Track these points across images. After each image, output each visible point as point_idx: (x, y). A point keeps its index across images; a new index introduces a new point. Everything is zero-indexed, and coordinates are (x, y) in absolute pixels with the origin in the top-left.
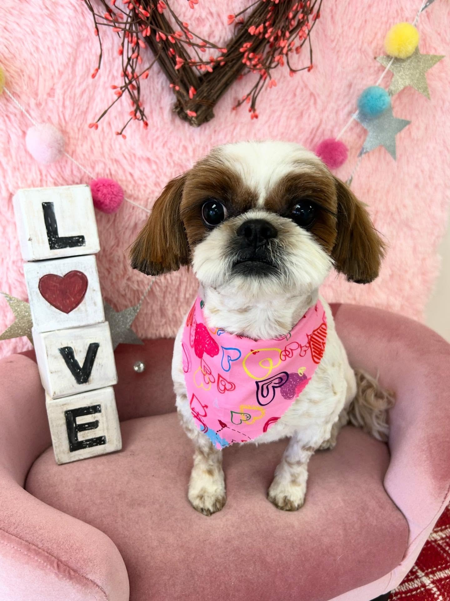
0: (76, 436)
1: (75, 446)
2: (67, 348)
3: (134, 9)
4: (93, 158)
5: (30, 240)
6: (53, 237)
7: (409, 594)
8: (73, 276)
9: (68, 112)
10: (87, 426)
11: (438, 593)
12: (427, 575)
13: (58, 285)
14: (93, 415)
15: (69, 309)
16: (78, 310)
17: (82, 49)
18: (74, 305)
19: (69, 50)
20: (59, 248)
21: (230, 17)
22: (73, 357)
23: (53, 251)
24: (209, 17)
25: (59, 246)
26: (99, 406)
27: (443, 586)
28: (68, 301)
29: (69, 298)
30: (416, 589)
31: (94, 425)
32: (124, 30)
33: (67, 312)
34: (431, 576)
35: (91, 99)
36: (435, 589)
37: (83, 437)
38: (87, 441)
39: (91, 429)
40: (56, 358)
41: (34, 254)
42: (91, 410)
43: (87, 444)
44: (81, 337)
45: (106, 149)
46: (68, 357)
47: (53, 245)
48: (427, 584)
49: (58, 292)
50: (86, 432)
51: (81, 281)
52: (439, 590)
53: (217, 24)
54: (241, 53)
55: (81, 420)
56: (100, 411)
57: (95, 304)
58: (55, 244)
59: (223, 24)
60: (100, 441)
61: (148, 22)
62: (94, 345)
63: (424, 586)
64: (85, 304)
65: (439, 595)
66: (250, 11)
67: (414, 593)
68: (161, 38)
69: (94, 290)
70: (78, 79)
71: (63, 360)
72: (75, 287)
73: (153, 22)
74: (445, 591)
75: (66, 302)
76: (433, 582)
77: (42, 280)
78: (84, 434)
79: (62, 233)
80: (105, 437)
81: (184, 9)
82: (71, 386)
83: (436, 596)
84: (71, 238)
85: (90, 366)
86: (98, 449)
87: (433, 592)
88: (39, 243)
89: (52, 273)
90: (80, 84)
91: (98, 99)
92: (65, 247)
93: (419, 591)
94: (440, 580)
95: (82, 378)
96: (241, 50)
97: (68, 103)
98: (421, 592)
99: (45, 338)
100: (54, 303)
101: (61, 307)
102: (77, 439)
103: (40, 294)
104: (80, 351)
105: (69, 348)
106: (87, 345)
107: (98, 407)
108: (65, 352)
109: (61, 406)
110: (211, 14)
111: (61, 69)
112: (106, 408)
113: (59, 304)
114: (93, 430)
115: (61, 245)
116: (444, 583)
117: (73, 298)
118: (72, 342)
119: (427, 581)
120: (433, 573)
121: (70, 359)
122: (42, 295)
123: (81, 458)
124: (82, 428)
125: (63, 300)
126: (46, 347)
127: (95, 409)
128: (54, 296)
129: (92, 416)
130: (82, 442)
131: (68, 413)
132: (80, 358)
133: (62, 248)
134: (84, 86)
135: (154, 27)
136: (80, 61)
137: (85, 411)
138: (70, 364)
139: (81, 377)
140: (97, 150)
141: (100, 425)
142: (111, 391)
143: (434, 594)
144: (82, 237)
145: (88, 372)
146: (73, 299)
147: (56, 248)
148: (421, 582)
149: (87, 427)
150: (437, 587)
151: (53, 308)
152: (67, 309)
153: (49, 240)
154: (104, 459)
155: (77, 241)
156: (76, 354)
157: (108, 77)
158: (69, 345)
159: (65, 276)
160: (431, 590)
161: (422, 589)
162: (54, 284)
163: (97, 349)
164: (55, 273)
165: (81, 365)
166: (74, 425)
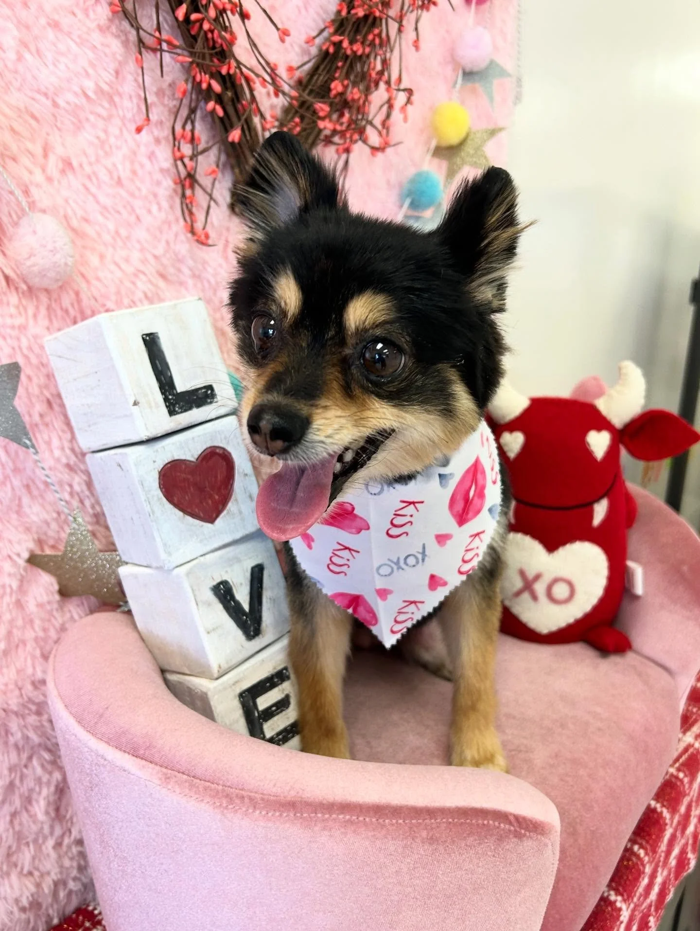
0: (264, 731)
2: (221, 583)
5: (135, 404)
6: (170, 395)
8: (210, 458)
10: (274, 708)
13: (189, 477)
14: (280, 687)
15: (214, 515)
16: (228, 513)
18: (220, 508)
20: (181, 412)
22: (233, 597)
23: (174, 417)
25: (180, 408)
26: (285, 668)
28: (210, 502)
29: (211, 497)
31: (284, 704)
33: (211, 519)
37: (274, 729)
38: (277, 734)
39: (281, 712)
40: (209, 605)
41: (147, 428)
42: (276, 680)
43: (280, 740)
44: (238, 560)
46: (225, 598)
47: (172, 407)
49: (192, 489)
50: (275, 718)
51: (225, 463)
55: (264, 702)
56: (288, 677)
58: (174, 406)
60: (295, 728)
62: (256, 569)
64: (236, 500)
69: (245, 473)
71: (220, 607)
72: (216, 477)
75: (207, 503)
77: (163, 473)
78: (273, 724)
79: (180, 385)
82: (240, 648)
84: (195, 392)
85: (258, 606)
88: (151, 407)
89: (176, 458)
92: (190, 408)
95: (252, 629)
100: (189, 510)
101: (202, 515)
102: (264, 736)
103: (164, 500)
104: (241, 584)
105: (225, 583)
106: (247, 571)
107: (284, 671)
108: (220, 591)
109: (231, 687)
113: (197, 510)
114: (284, 713)
115: (183, 406)
117: (217, 494)
118: (227, 572)
121: (229, 601)
122: (168, 499)
124: (266, 716)
125: (201, 502)
126: (193, 590)
127: (280, 676)
128: (187, 498)
129: (279, 690)
130: (273, 739)
131: (243, 696)
132: (242, 596)
133: (186, 411)
137: (268, 684)
138: (231, 611)
139: (250, 627)
141: (291, 701)
144: (211, 388)
145: (258, 618)
146: (217, 497)
147: (178, 413)
149: (276, 710)
151: (189, 519)
152: (210, 516)
153: (165, 400)
155: (204, 396)
156: (236, 590)
158: (225, 578)
159: (197, 460)
162: (184, 476)
163: (262, 574)
164: (183, 457)
165: (246, 607)
166: (256, 714)
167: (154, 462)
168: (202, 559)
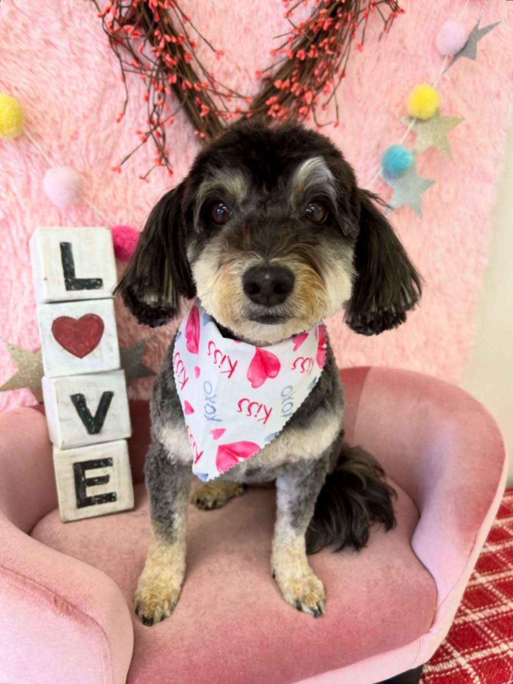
0: (84, 491)
1: (83, 502)
2: (79, 395)
3: (160, 58)
4: (116, 204)
5: (45, 279)
6: (70, 279)
7: (443, 675)
8: (88, 320)
9: (92, 156)
10: (96, 480)
11: (474, 673)
12: (463, 655)
13: (73, 328)
14: (104, 468)
15: (83, 354)
16: (93, 355)
17: (108, 95)
18: (88, 350)
19: (95, 95)
20: (75, 290)
21: (258, 73)
22: (85, 405)
23: (68, 292)
24: (237, 72)
25: (75, 287)
26: (111, 459)
27: (480, 667)
28: (83, 345)
29: (83, 342)
30: (451, 670)
31: (104, 480)
32: (151, 77)
33: (81, 357)
34: (467, 656)
35: (116, 144)
36: (471, 670)
37: (92, 492)
38: (96, 497)
40: (66, 404)
41: (49, 295)
42: (102, 463)
43: (96, 501)
44: (95, 385)
45: (129, 195)
46: (79, 404)
47: (69, 286)
48: (462, 665)
49: (72, 335)
50: (96, 487)
51: (97, 325)
52: (475, 670)
53: (244, 78)
54: (267, 106)
55: (90, 474)
56: (111, 465)
57: (111, 349)
58: (71, 285)
59: (250, 79)
60: (110, 498)
61: (175, 70)
62: (107, 394)
63: (459, 666)
64: (100, 349)
65: (475, 676)
66: (277, 68)
67: (449, 673)
68: (186, 86)
69: (110, 335)
70: (103, 124)
71: (74, 408)
72: (90, 331)
73: (179, 70)
74: (482, 672)
75: (80, 346)
76: (469, 663)
77: (55, 322)
78: (94, 489)
79: (79, 274)
80: (115, 493)
81: (211, 62)
82: (82, 437)
83: (472, 676)
84: (88, 280)
85: (102, 416)
86: (108, 507)
87: (468, 672)
88: (54, 283)
89: (66, 315)
90: (105, 129)
91: (122, 145)
92: (82, 289)
93: (454, 671)
94: (477, 661)
95: (94, 428)
96: (268, 103)
97: (91, 147)
98: (457, 673)
99: (56, 383)
100: (68, 347)
101: (75, 351)
102: (85, 495)
103: (53, 337)
104: (93, 400)
105: (81, 396)
106: (100, 393)
107: (109, 460)
108: (76, 399)
109: (69, 458)
110: (239, 69)
111: (87, 113)
112: (118, 462)
113: (72, 348)
114: (103, 485)
115: (77, 287)
116: (481, 664)
117: (88, 342)
118: (85, 390)
119: (463, 662)
120: (470, 653)
121: (81, 407)
122: (55, 337)
123: (89, 515)
124: (92, 482)
125: (76, 344)
126: (57, 393)
127: (106, 462)
128: (68, 339)
129: (102, 470)
130: (90, 498)
131: (76, 465)
132: (93, 407)
133: (79, 289)
134: (108, 131)
135: (180, 75)
136: (105, 106)
137: (96, 464)
138: (81, 413)
139: (93, 426)
140: (120, 196)
141: (111, 480)
142: (123, 444)
143: (470, 674)
144: (100, 280)
145: (100, 423)
146: (87, 344)
147: (72, 290)
148: (456, 663)
149: (97, 482)
150: (474, 667)
151: (66, 353)
152: (81, 352)
153: (66, 281)
154: (113, 518)
155: (94, 284)
156: (89, 402)
157: (134, 123)
158: (82, 392)
159: (79, 319)
160: (466, 670)
161: (458, 670)
162: (69, 326)
163: (111, 398)
164: (70, 316)
165: (93, 414)
166: (83, 479)
167: (52, 314)
168: (69, 378)
